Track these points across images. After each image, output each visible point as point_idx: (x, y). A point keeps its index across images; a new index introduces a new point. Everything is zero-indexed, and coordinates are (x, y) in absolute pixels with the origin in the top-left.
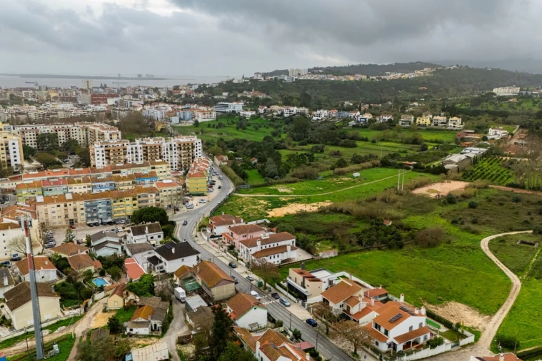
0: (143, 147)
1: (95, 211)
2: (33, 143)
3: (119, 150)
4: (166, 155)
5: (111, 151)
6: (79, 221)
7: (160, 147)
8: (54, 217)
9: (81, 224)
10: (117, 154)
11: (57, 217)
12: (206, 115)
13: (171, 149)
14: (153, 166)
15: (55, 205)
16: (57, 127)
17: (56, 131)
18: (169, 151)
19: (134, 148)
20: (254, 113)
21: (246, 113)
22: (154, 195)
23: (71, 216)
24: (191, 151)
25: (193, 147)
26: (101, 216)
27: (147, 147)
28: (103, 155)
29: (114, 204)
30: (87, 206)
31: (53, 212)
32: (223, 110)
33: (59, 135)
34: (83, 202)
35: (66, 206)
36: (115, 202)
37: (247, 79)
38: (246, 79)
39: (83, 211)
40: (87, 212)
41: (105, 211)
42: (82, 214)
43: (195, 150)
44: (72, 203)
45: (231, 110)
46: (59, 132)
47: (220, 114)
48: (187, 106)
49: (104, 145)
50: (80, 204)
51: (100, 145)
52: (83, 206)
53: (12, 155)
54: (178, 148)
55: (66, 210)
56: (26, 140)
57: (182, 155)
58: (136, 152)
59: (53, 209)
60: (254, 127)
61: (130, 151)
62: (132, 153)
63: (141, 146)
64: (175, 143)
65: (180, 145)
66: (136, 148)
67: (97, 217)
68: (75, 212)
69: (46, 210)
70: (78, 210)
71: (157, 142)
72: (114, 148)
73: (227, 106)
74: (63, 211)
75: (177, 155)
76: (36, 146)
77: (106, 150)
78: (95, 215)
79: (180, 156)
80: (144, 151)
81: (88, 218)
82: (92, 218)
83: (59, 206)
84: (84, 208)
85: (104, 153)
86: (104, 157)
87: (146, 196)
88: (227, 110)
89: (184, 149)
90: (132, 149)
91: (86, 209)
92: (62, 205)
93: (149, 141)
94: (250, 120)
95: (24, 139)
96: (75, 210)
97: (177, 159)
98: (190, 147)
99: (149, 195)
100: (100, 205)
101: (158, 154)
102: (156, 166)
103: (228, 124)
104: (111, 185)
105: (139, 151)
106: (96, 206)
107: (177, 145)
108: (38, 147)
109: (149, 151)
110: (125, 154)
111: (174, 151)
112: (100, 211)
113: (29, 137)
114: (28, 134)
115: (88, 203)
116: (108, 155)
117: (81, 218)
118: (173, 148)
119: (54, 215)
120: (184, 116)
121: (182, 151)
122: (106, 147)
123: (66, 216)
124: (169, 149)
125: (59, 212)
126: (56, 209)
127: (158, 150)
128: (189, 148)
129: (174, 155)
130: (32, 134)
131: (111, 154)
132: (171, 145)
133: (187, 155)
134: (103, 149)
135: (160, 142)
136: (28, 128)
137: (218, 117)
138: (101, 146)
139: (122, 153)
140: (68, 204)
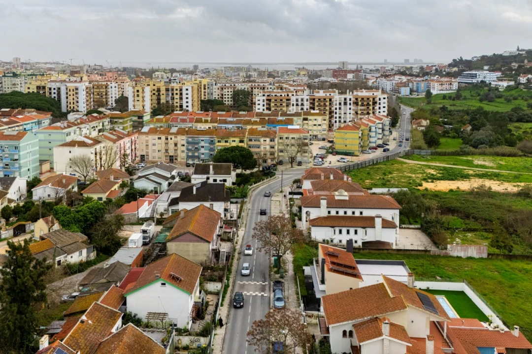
0: (311, 99)
1: (197, 149)
2: (230, 99)
3: (281, 100)
4: (338, 111)
5: (273, 100)
6: (179, 159)
7: (330, 100)
8: (154, 151)
9: (181, 164)
10: (278, 104)
11: (157, 151)
12: (444, 86)
13: (345, 104)
14: (306, 117)
15: (156, 137)
16: (253, 85)
17: (252, 88)
18: (343, 107)
19: (300, 100)
20: (512, 83)
21: (501, 83)
22: (268, 140)
23: (171, 153)
24: (371, 108)
25: (375, 103)
26: (202, 157)
27: (314, 100)
28: (264, 105)
29: (218, 144)
30: (188, 143)
31: (154, 145)
32: (469, 80)
33: (254, 93)
34: (184, 137)
35: (167, 139)
36: (219, 142)
37: (523, 50)
38: (521, 51)
39: (184, 148)
40: (188, 149)
41: (207, 151)
42: (183, 151)
43: (377, 108)
44: (173, 137)
45: (480, 80)
46: (254, 90)
47: (464, 85)
48: (426, 77)
49: (266, 94)
50: (182, 140)
51: (262, 94)
52: (184, 142)
53: (184, 100)
54: (354, 103)
55: (167, 144)
56: (224, 96)
57: (359, 112)
58: (302, 105)
59: (154, 142)
60: (506, 99)
61: (295, 103)
62: (297, 105)
63: (308, 97)
64: (351, 97)
65: (357, 99)
66: (302, 100)
67: (198, 157)
68: (176, 148)
69: (147, 141)
70: (179, 145)
71: (328, 94)
72: (276, 98)
73: (475, 76)
74: (164, 145)
75: (352, 112)
76: (232, 103)
77: (267, 100)
78: (196, 154)
79: (357, 113)
80: (311, 103)
81: (188, 157)
82: (193, 157)
83: (160, 138)
84: (186, 144)
85: (265, 103)
86: (265, 108)
87: (259, 141)
88: (474, 81)
89: (362, 105)
90: (297, 100)
91: (187, 146)
92: (163, 138)
93: (319, 92)
94: (503, 91)
95: (222, 95)
96: (176, 145)
97: (352, 116)
98: (371, 103)
99: (262, 140)
100: (202, 144)
101: (328, 108)
102: (309, 117)
103: (472, 96)
104: (238, 128)
105: (305, 103)
106: (198, 143)
107: (353, 99)
108: (234, 104)
109: (316, 104)
110: (287, 106)
111: (348, 106)
112: (202, 151)
113: (227, 93)
114: (226, 90)
115: (190, 140)
116: (269, 105)
117: (182, 156)
118: (348, 102)
119: (154, 148)
120: (418, 88)
121: (359, 108)
122: (268, 96)
123: (167, 150)
124: (342, 103)
125: (160, 145)
126: (157, 141)
127: (328, 104)
128: (368, 104)
129: (348, 111)
130: (230, 90)
131: (272, 104)
132: (345, 99)
133: (365, 112)
134: (265, 98)
135: (332, 94)
136: (227, 85)
137: (459, 89)
138: (264, 95)
139: (284, 104)
140: (169, 137)
